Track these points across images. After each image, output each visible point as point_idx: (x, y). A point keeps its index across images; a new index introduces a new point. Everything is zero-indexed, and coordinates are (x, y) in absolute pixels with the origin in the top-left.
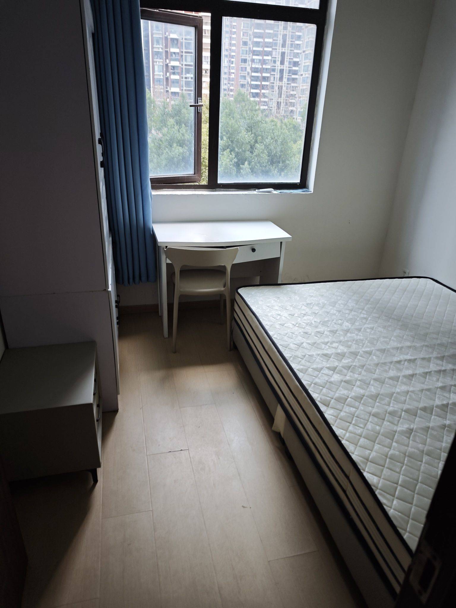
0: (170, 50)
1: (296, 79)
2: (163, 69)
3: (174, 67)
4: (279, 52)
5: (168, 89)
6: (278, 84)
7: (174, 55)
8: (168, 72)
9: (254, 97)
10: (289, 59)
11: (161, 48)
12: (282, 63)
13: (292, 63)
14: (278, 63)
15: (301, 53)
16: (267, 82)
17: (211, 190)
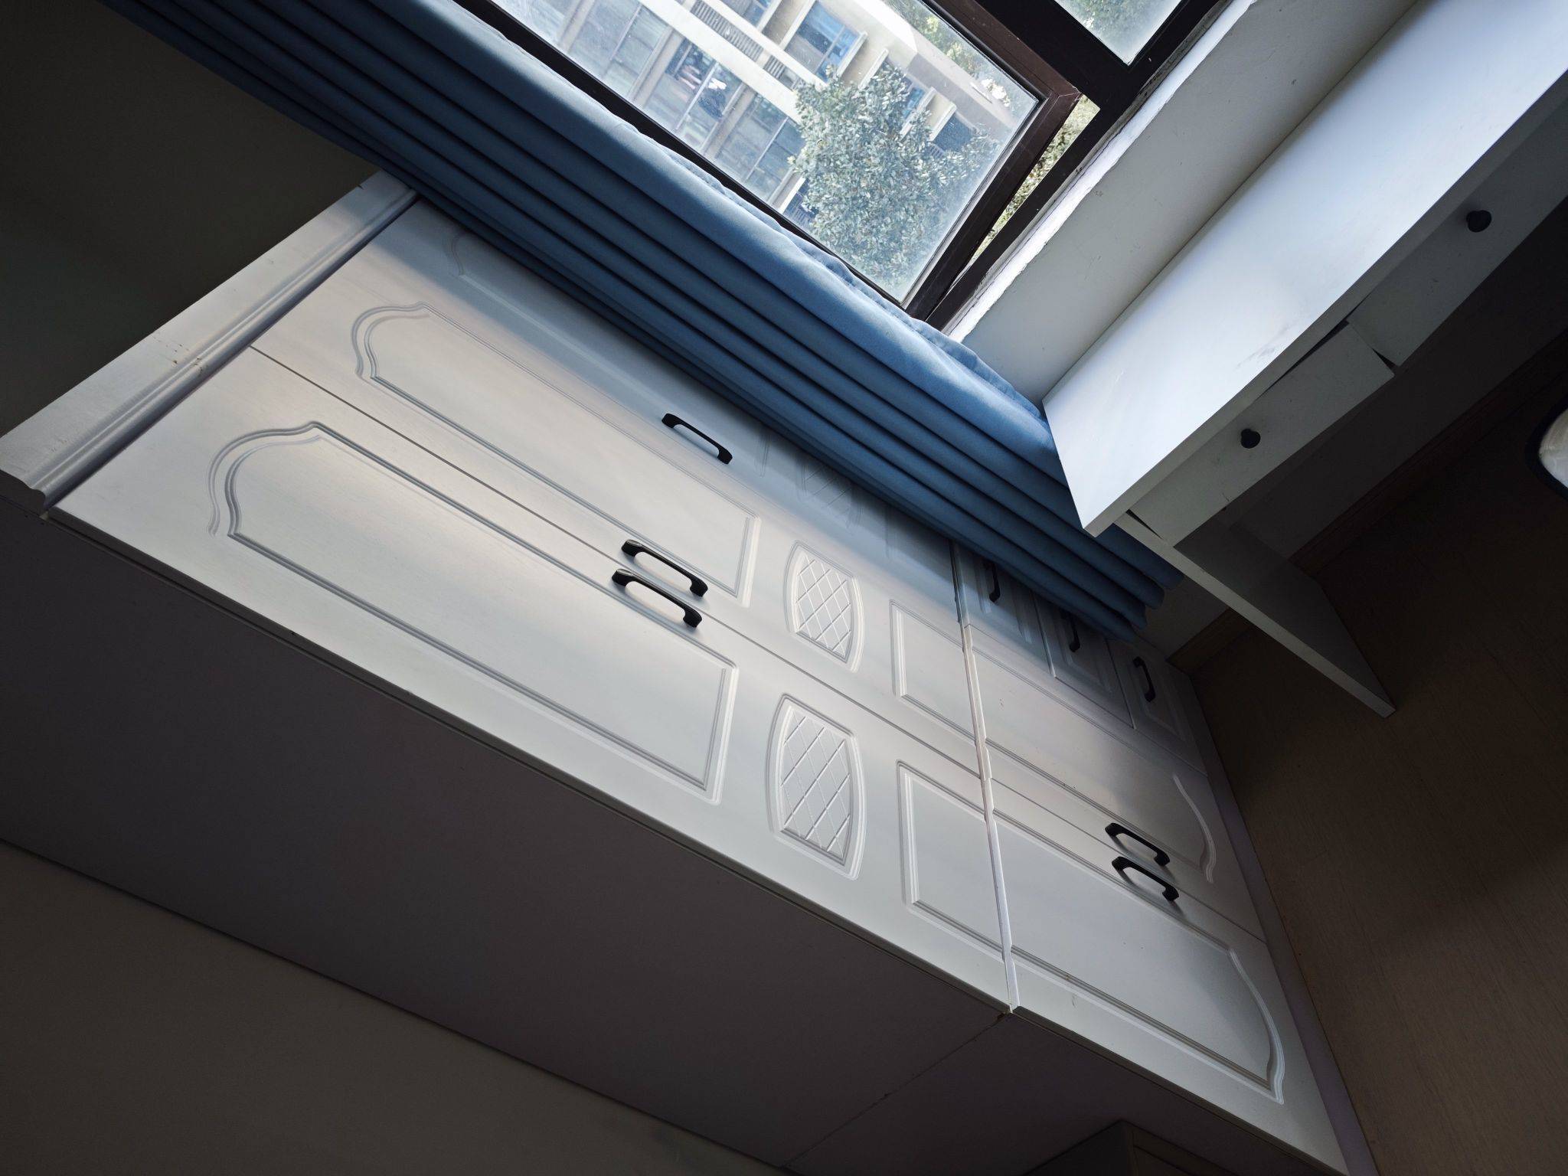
17: (1127, 111)
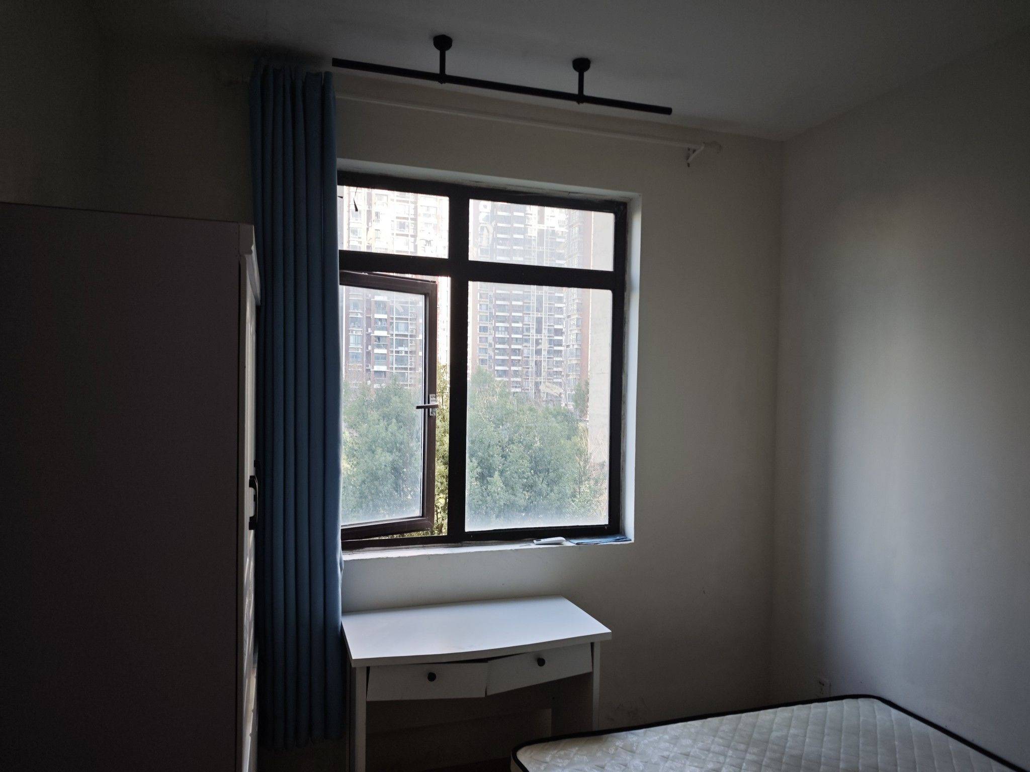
0: (373, 316)
1: (561, 351)
2: (363, 341)
3: (379, 338)
4: (533, 317)
5: (370, 367)
6: (534, 359)
7: (380, 323)
8: (370, 345)
9: (500, 376)
10: (548, 326)
11: (361, 313)
12: (539, 331)
13: (553, 331)
14: (533, 331)
15: (564, 319)
16: (519, 356)
17: (453, 544)
